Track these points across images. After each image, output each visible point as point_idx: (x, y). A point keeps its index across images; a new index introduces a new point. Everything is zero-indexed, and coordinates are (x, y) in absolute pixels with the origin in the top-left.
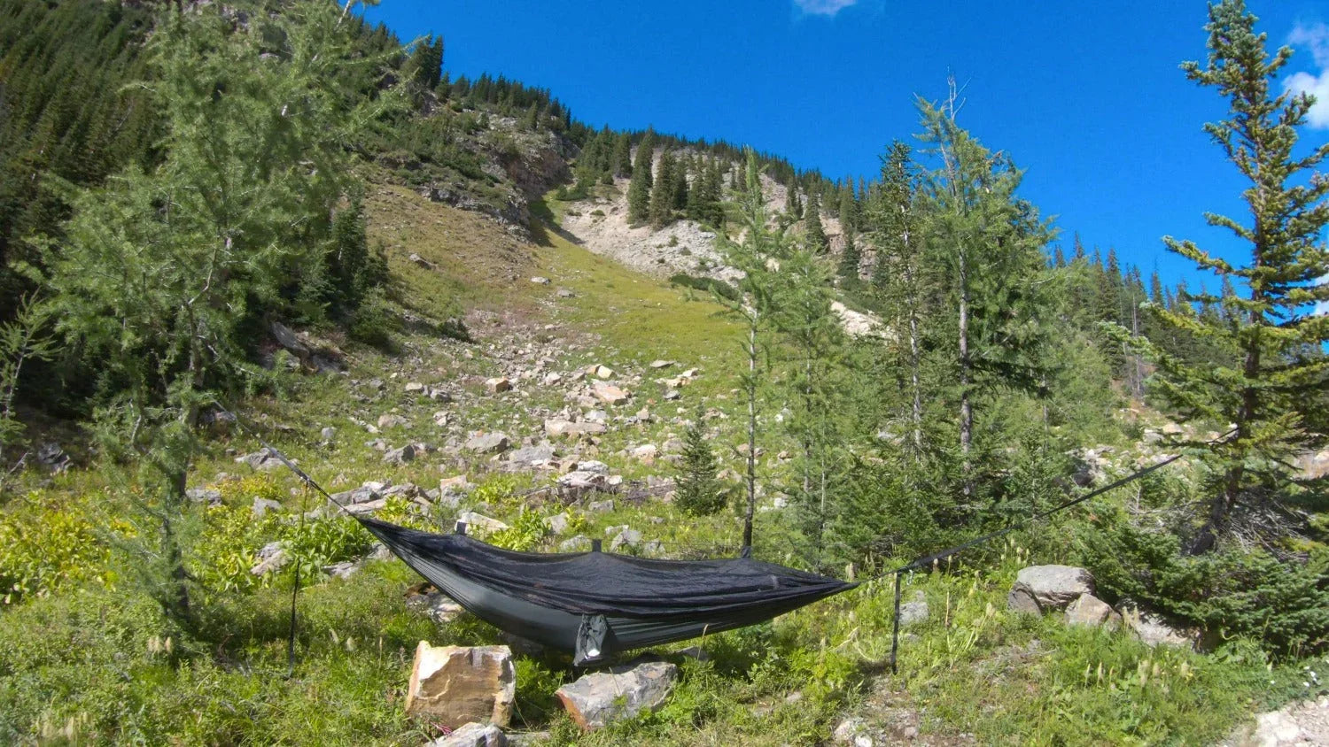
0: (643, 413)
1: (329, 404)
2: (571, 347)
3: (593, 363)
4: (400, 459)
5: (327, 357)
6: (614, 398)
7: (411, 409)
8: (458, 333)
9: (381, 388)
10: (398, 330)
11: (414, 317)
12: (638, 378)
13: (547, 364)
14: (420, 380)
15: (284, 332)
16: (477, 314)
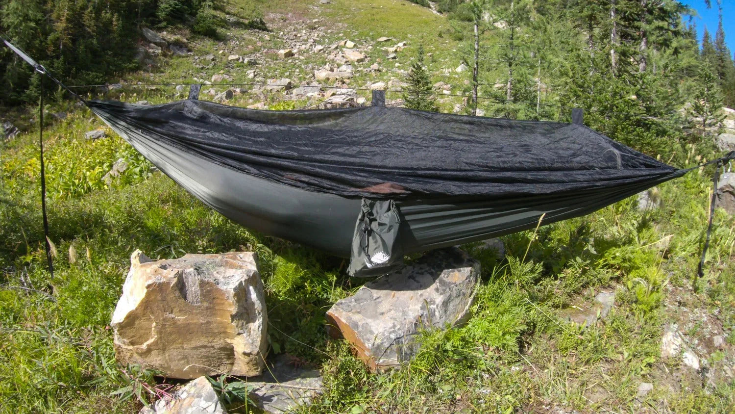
0: (375, 66)
1: (180, 72)
2: (329, 31)
3: (343, 40)
4: (224, 99)
5: (178, 45)
6: (356, 58)
7: (232, 71)
8: (259, 26)
9: (213, 60)
10: (222, 27)
11: (233, 19)
12: (370, 47)
13: (315, 41)
14: (237, 53)
15: (150, 33)
16: (272, 16)
